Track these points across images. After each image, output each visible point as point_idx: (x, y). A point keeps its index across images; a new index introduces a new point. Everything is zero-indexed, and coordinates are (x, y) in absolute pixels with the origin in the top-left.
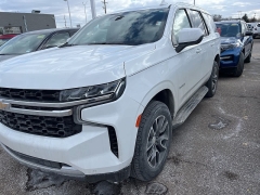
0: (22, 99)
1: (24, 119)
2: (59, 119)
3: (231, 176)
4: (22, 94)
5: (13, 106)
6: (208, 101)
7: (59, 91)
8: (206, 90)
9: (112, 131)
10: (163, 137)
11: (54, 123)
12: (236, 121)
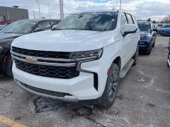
0: (45, 57)
1: (44, 69)
2: (67, 68)
3: (152, 106)
4: (46, 54)
5: (39, 60)
6: (133, 68)
7: (70, 53)
8: (133, 61)
9: (96, 75)
10: (115, 84)
11: (64, 71)
12: (150, 78)
